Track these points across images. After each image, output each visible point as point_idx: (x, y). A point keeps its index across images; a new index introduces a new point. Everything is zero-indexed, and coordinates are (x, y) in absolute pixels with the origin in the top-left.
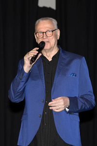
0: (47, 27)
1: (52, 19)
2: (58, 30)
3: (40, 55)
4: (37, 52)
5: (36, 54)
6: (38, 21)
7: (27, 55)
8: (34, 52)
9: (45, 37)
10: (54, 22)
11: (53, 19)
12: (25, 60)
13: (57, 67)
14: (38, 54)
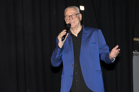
0: (72, 13)
1: (75, 7)
2: (81, 14)
3: (68, 34)
4: (66, 32)
5: (65, 34)
6: (66, 9)
7: (59, 35)
8: (63, 33)
9: (71, 19)
10: (77, 9)
11: (77, 7)
12: (59, 39)
13: (82, 40)
14: (66, 34)
